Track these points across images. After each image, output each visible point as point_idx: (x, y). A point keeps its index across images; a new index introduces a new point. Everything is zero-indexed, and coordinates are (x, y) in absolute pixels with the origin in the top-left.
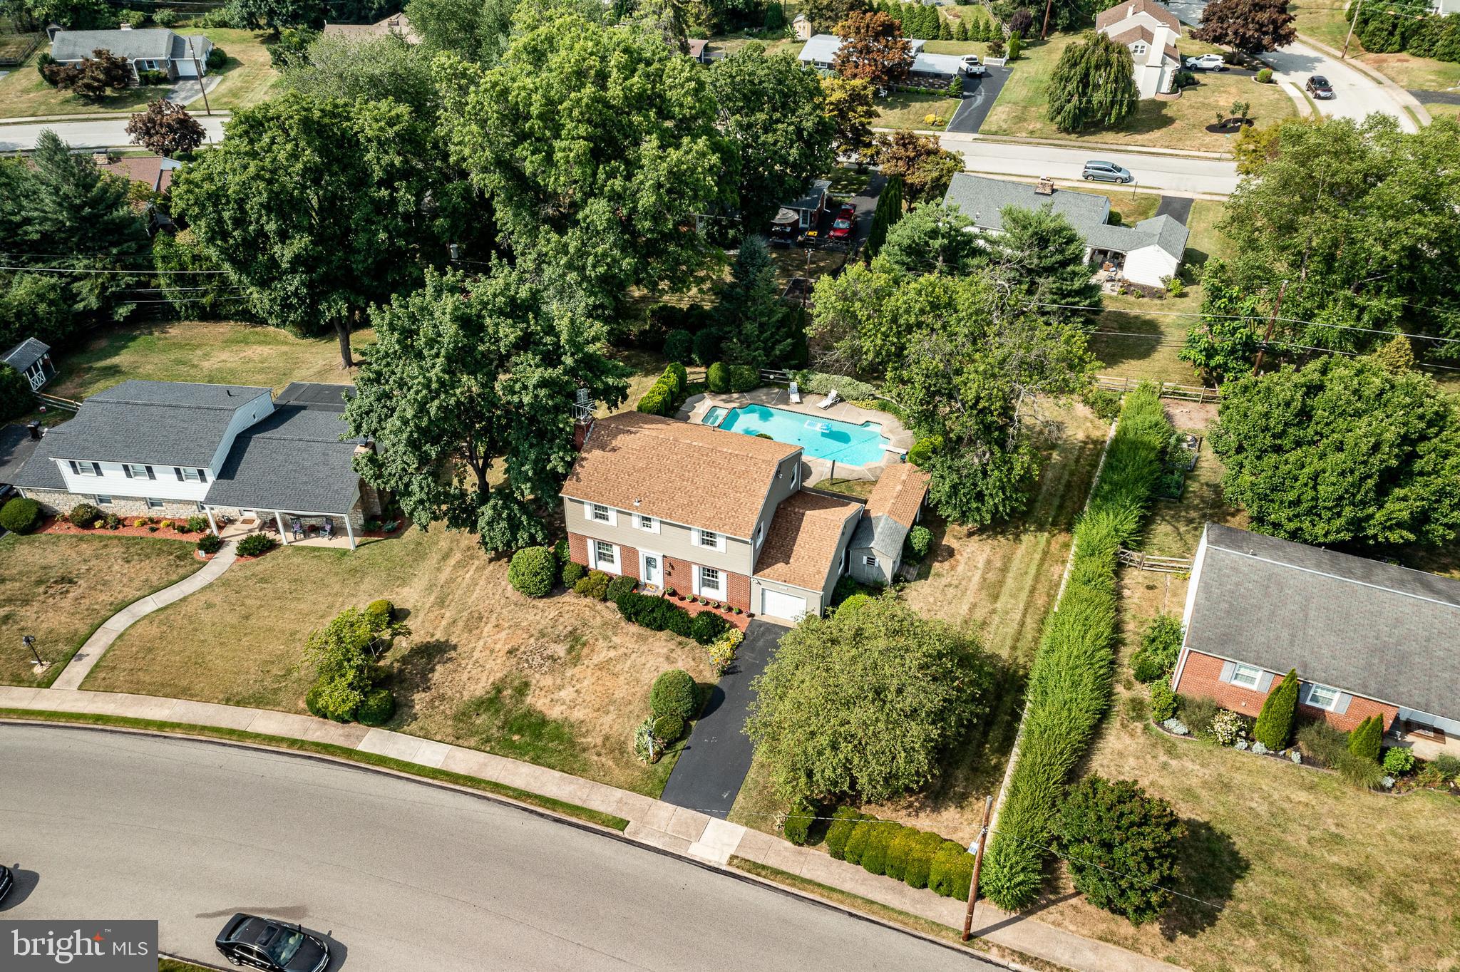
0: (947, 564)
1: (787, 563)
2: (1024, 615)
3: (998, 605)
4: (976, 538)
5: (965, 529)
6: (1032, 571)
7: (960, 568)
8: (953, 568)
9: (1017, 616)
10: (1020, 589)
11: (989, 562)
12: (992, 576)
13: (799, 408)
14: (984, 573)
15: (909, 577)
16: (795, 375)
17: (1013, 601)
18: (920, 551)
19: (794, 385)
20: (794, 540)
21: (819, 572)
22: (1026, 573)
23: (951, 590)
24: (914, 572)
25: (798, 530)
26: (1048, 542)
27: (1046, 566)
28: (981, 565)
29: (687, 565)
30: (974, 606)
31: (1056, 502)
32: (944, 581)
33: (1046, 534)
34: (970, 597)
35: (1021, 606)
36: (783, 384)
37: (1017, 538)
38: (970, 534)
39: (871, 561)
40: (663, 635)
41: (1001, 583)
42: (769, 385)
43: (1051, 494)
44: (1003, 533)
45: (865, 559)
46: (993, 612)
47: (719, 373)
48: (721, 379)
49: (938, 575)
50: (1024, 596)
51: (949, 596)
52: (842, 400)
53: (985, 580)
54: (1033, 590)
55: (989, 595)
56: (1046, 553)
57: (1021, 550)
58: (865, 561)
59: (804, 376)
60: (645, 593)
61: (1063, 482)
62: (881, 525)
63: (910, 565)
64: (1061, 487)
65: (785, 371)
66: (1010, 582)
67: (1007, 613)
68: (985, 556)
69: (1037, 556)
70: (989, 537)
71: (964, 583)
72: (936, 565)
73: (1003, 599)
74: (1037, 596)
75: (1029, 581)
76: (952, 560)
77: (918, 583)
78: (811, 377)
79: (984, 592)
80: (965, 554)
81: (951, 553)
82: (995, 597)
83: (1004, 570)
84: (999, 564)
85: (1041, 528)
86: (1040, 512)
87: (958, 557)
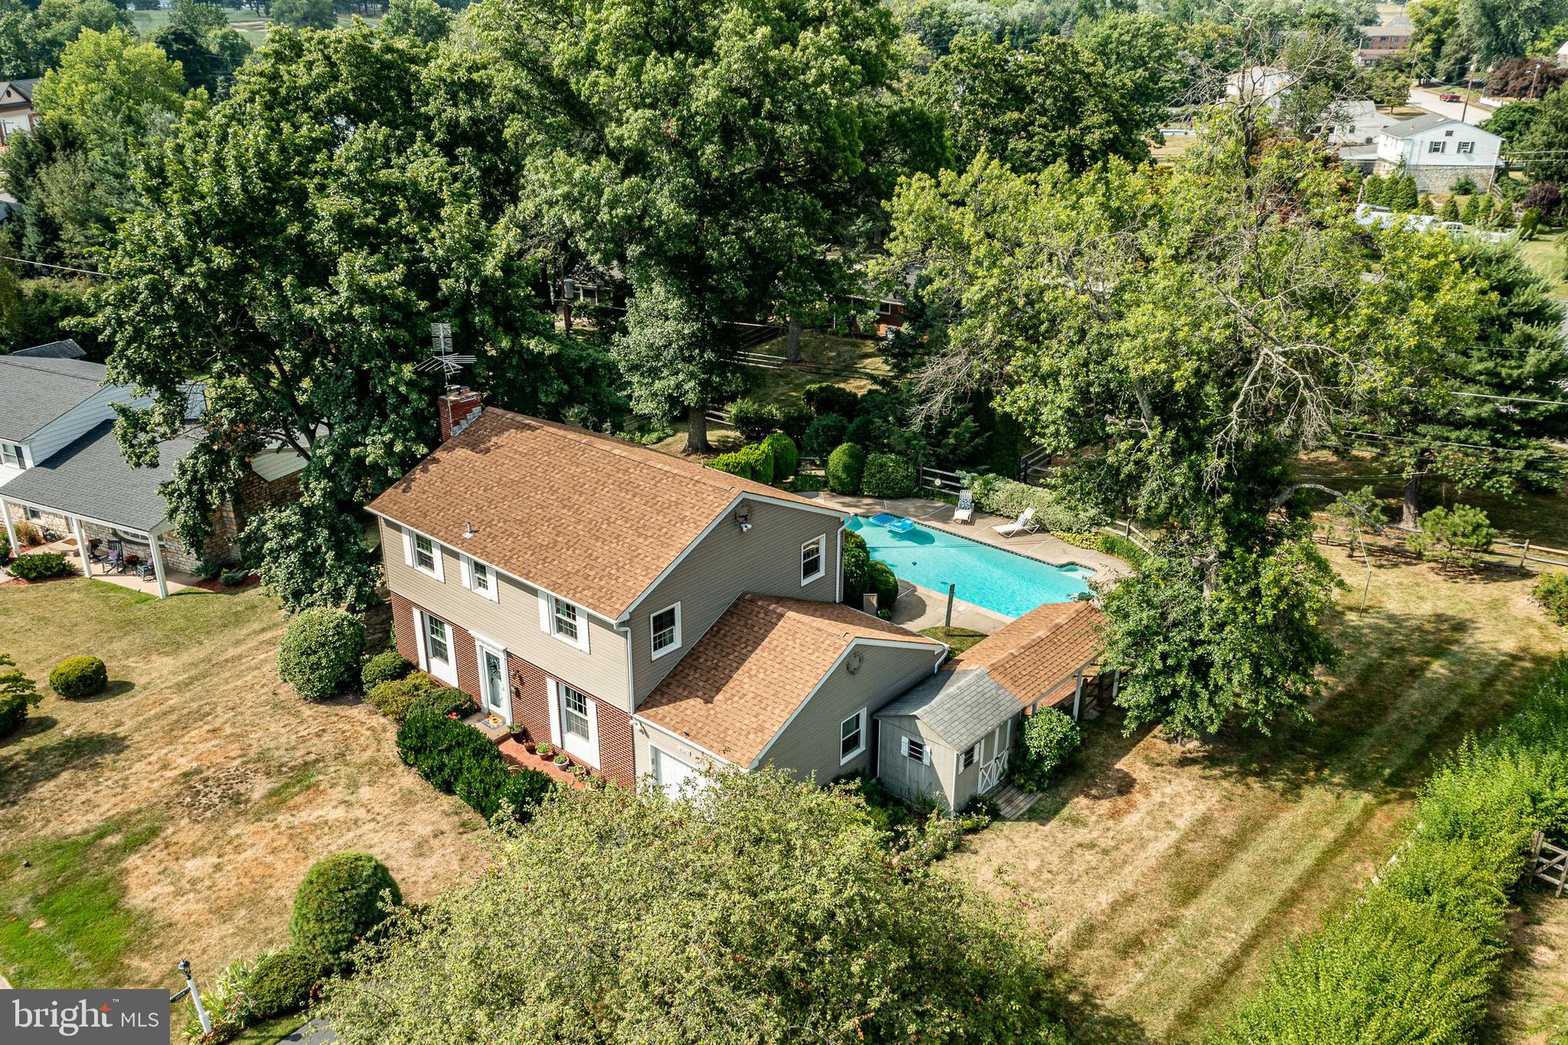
0: (1105, 806)
1: (708, 701)
2: (1247, 948)
3: (1190, 914)
4: (1196, 770)
5: (1177, 750)
6: (1306, 860)
7: (1131, 820)
8: (1115, 815)
9: (1227, 947)
10: (1257, 891)
11: (1205, 821)
12: (1198, 850)
13: (965, 531)
14: (1185, 838)
15: (1006, 810)
16: (973, 479)
17: (1230, 912)
18: (1041, 758)
19: (966, 496)
20: (743, 660)
21: (761, 729)
22: (1287, 861)
23: (1090, 857)
24: (1023, 802)
25: (757, 644)
26: (1368, 813)
27: (1345, 857)
28: (1182, 824)
29: (541, 674)
30: (1130, 899)
31: (1414, 743)
32: (1082, 835)
33: (1367, 798)
34: (1127, 879)
35: (1248, 927)
36: (950, 494)
37: (1293, 790)
38: (1184, 762)
39: (916, 749)
40: (447, 802)
41: (1215, 868)
42: (930, 495)
43: (1406, 728)
44: (1263, 774)
45: (905, 740)
46: (1170, 923)
47: (845, 458)
48: (847, 468)
49: (1076, 821)
50: (1262, 907)
51: (1079, 866)
52: (1043, 529)
53: (1179, 852)
54: (1291, 899)
55: (1176, 886)
56: (1351, 832)
57: (1293, 815)
58: (905, 750)
59: (987, 483)
60: (480, 726)
61: (1443, 712)
62: (963, 682)
63: (1021, 788)
64: (1435, 721)
65: (959, 473)
66: (1240, 870)
67: (1204, 933)
68: (1201, 808)
69: (1329, 835)
70: (1227, 776)
71: (1126, 848)
72: (1082, 801)
73: (1206, 901)
74: (1297, 912)
75: (1287, 879)
76: (1121, 802)
77: (1023, 826)
78: (998, 484)
79: (1165, 877)
80: (1157, 797)
81: (1126, 785)
82: (1189, 894)
83: (1235, 845)
84: (1226, 830)
85: (1359, 780)
86: (1366, 752)
87: (1137, 796)
